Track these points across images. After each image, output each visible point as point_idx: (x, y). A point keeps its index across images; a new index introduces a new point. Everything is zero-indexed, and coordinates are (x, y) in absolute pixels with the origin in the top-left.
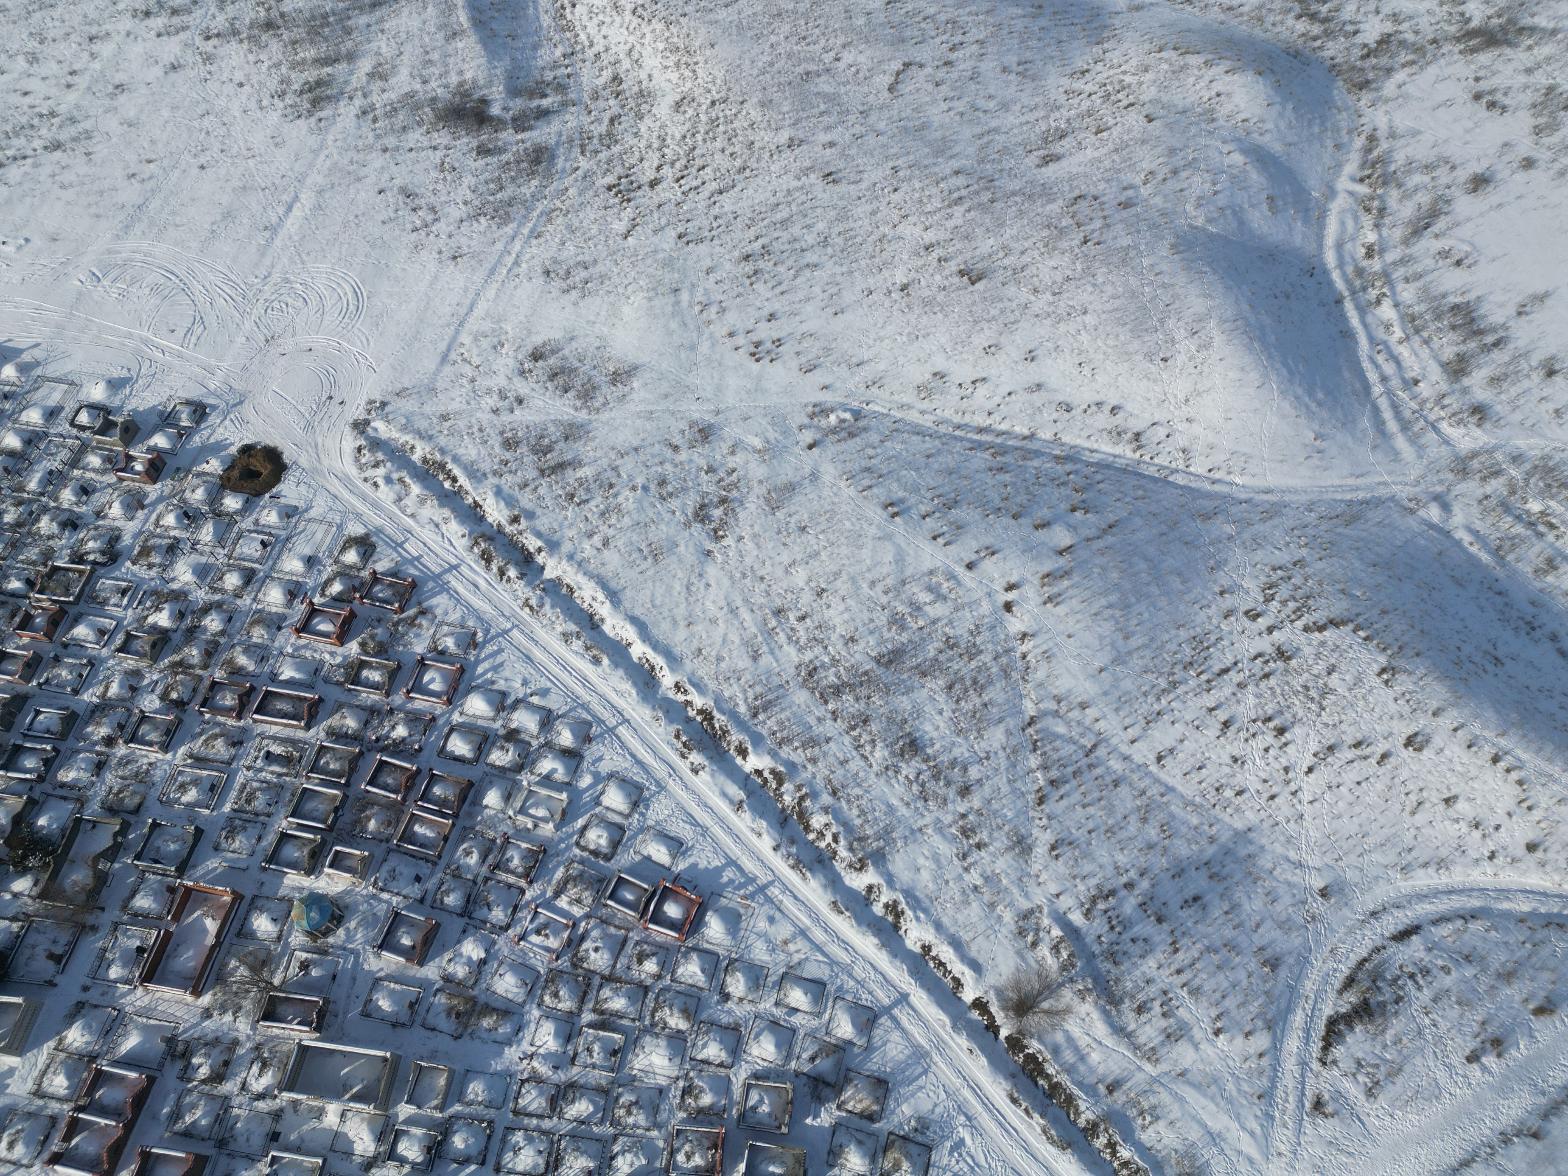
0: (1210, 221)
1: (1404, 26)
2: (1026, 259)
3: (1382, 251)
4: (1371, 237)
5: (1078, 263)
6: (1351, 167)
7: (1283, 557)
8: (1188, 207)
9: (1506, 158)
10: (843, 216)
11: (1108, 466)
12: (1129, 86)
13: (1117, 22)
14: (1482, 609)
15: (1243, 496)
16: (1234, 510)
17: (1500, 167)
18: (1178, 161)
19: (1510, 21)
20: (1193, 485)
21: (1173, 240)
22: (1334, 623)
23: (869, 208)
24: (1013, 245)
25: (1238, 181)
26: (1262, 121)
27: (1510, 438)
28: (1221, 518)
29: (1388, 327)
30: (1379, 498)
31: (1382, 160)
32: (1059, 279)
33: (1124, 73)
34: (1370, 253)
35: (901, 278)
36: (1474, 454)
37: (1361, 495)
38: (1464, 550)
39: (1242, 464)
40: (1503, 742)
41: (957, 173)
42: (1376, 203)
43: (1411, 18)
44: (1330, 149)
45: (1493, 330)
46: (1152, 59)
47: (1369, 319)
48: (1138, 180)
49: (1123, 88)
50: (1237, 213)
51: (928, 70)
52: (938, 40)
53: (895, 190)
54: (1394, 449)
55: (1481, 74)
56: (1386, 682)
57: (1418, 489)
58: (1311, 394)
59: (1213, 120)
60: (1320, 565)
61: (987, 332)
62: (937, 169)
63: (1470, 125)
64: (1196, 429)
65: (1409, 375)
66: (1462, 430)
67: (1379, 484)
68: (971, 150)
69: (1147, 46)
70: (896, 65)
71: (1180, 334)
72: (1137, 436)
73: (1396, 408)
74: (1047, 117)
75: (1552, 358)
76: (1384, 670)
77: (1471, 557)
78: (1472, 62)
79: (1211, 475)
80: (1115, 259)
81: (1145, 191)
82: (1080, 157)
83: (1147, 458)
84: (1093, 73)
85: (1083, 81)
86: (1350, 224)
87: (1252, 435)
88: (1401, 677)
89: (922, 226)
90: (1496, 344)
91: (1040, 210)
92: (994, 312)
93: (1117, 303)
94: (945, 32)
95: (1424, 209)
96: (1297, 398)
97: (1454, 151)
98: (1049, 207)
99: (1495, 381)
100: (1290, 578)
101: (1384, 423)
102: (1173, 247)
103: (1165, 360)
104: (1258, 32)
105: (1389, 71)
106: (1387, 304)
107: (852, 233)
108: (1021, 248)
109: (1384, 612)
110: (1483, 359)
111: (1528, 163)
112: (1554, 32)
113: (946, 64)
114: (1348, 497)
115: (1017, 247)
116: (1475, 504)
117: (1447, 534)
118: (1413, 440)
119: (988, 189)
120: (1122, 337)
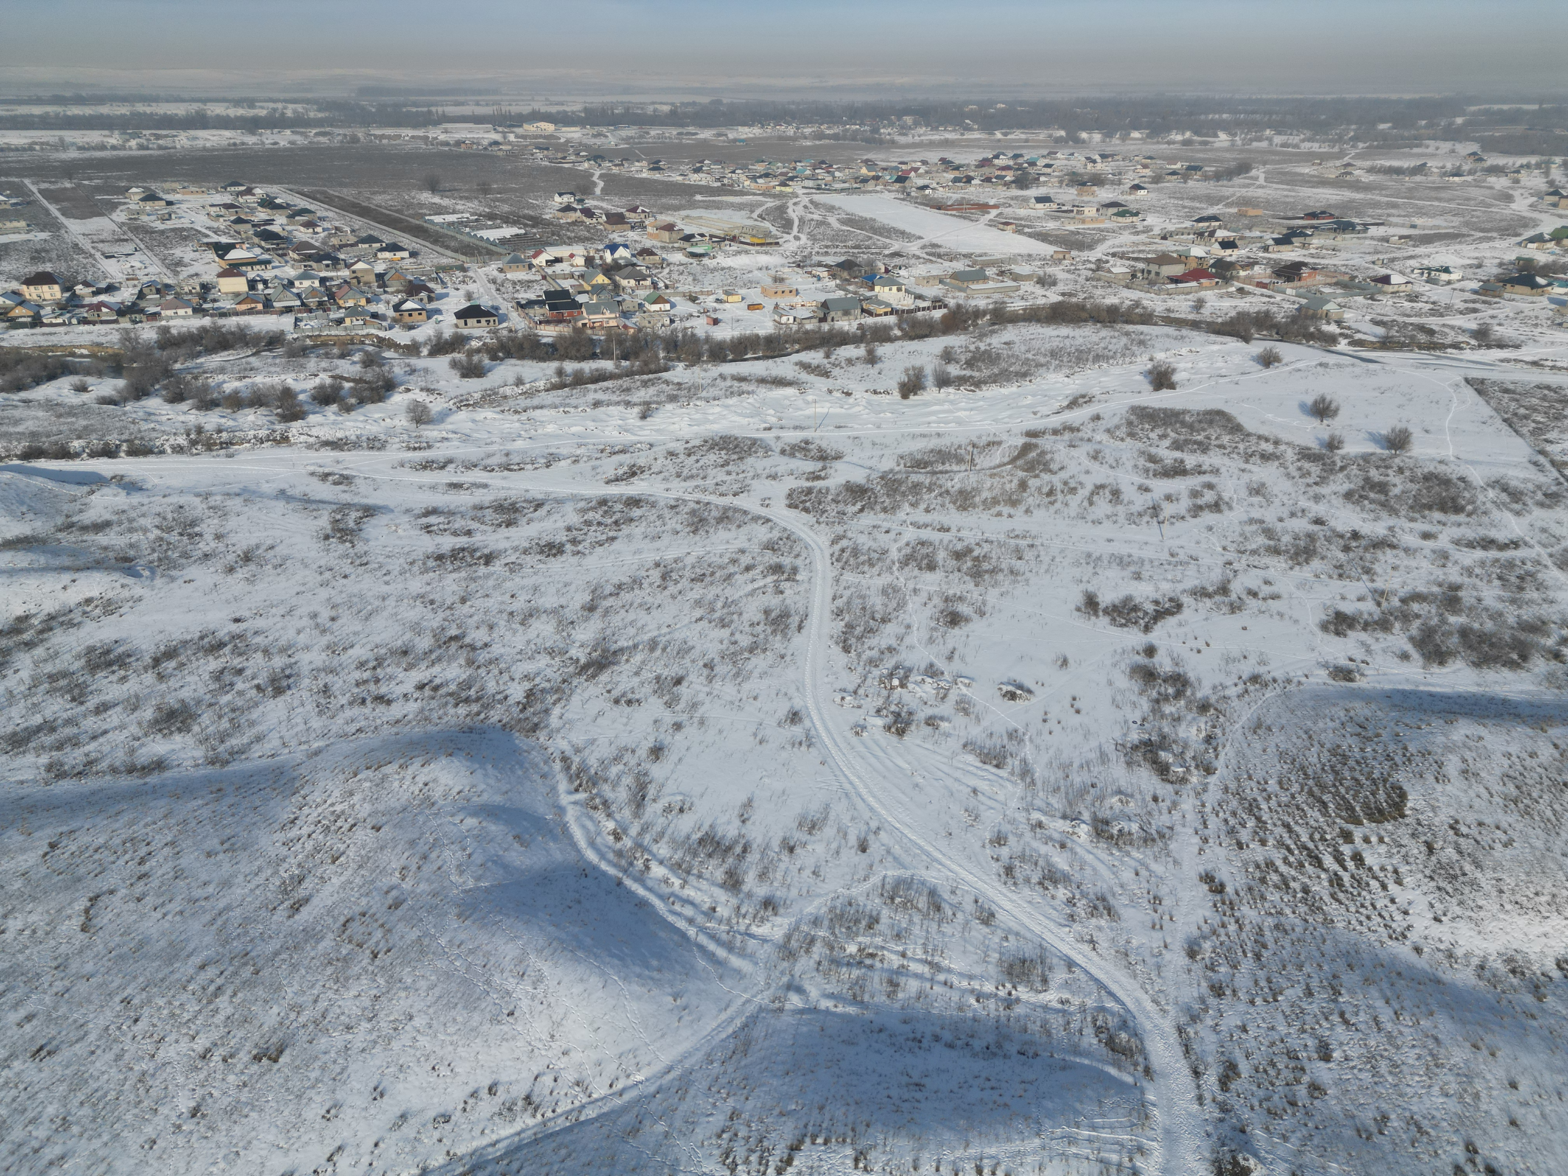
0: (478, 879)
1: (537, 680)
2: (322, 1005)
3: (625, 831)
4: (611, 825)
5: (378, 979)
6: (563, 785)
7: (719, 1120)
8: (452, 878)
9: (662, 730)
10: (78, 1081)
11: (519, 1148)
12: (343, 812)
13: (303, 771)
14: (879, 1052)
15: (652, 1089)
16: (653, 1107)
17: (662, 736)
18: (422, 848)
19: (603, 651)
20: (605, 1109)
21: (456, 911)
22: (795, 1148)
23: (110, 1056)
24: (301, 1000)
25: (481, 838)
26: (473, 786)
27: (801, 911)
28: (647, 1123)
29: (666, 881)
30: (752, 1016)
31: (583, 769)
32: (367, 1003)
33: (332, 805)
34: (617, 837)
35: (185, 1104)
36: (788, 937)
37: (738, 1022)
38: (835, 1014)
39: (634, 1061)
40: (972, 1151)
41: (202, 967)
42: (597, 800)
43: (538, 674)
44: (539, 781)
45: (736, 842)
46: (352, 784)
47: (650, 883)
48: (395, 879)
49: (339, 817)
50: (497, 861)
51: (123, 892)
52: (121, 862)
53: (136, 1021)
54: (735, 970)
55: (609, 687)
56: (865, 1169)
57: (772, 990)
58: (647, 966)
59: (433, 804)
60: (750, 1104)
61: (318, 1099)
62: (177, 976)
63: (625, 720)
64: (576, 1056)
65: (705, 907)
66: (768, 925)
67: (744, 1004)
68: (207, 939)
69: (341, 777)
70: (82, 904)
71: (511, 983)
72: (528, 1099)
73: (713, 937)
74: (276, 872)
75: (784, 839)
76: (856, 1160)
77: (843, 1017)
78: (597, 683)
79: (615, 1089)
80: (413, 955)
81: (407, 885)
82: (328, 888)
83: (549, 1114)
84: (303, 818)
85: (297, 828)
86: (589, 824)
87: (624, 1030)
88: (872, 1155)
89: (186, 1039)
90: (745, 850)
91: (312, 954)
92: (313, 1075)
93: (437, 992)
94: (126, 852)
95: (633, 787)
96: (639, 976)
97: (625, 740)
98: (320, 947)
99: (763, 876)
100: (736, 1135)
101: (714, 954)
102: (459, 916)
103: (511, 1014)
104: (430, 728)
105: (547, 711)
106: (654, 865)
107: (99, 1094)
108: (311, 998)
109: (821, 1108)
110: (744, 865)
111: (678, 726)
112: (635, 646)
113: (140, 878)
114: (730, 1030)
115: (307, 999)
116: (815, 974)
117: (815, 1010)
118: (742, 953)
119: (245, 964)
120: (460, 1019)
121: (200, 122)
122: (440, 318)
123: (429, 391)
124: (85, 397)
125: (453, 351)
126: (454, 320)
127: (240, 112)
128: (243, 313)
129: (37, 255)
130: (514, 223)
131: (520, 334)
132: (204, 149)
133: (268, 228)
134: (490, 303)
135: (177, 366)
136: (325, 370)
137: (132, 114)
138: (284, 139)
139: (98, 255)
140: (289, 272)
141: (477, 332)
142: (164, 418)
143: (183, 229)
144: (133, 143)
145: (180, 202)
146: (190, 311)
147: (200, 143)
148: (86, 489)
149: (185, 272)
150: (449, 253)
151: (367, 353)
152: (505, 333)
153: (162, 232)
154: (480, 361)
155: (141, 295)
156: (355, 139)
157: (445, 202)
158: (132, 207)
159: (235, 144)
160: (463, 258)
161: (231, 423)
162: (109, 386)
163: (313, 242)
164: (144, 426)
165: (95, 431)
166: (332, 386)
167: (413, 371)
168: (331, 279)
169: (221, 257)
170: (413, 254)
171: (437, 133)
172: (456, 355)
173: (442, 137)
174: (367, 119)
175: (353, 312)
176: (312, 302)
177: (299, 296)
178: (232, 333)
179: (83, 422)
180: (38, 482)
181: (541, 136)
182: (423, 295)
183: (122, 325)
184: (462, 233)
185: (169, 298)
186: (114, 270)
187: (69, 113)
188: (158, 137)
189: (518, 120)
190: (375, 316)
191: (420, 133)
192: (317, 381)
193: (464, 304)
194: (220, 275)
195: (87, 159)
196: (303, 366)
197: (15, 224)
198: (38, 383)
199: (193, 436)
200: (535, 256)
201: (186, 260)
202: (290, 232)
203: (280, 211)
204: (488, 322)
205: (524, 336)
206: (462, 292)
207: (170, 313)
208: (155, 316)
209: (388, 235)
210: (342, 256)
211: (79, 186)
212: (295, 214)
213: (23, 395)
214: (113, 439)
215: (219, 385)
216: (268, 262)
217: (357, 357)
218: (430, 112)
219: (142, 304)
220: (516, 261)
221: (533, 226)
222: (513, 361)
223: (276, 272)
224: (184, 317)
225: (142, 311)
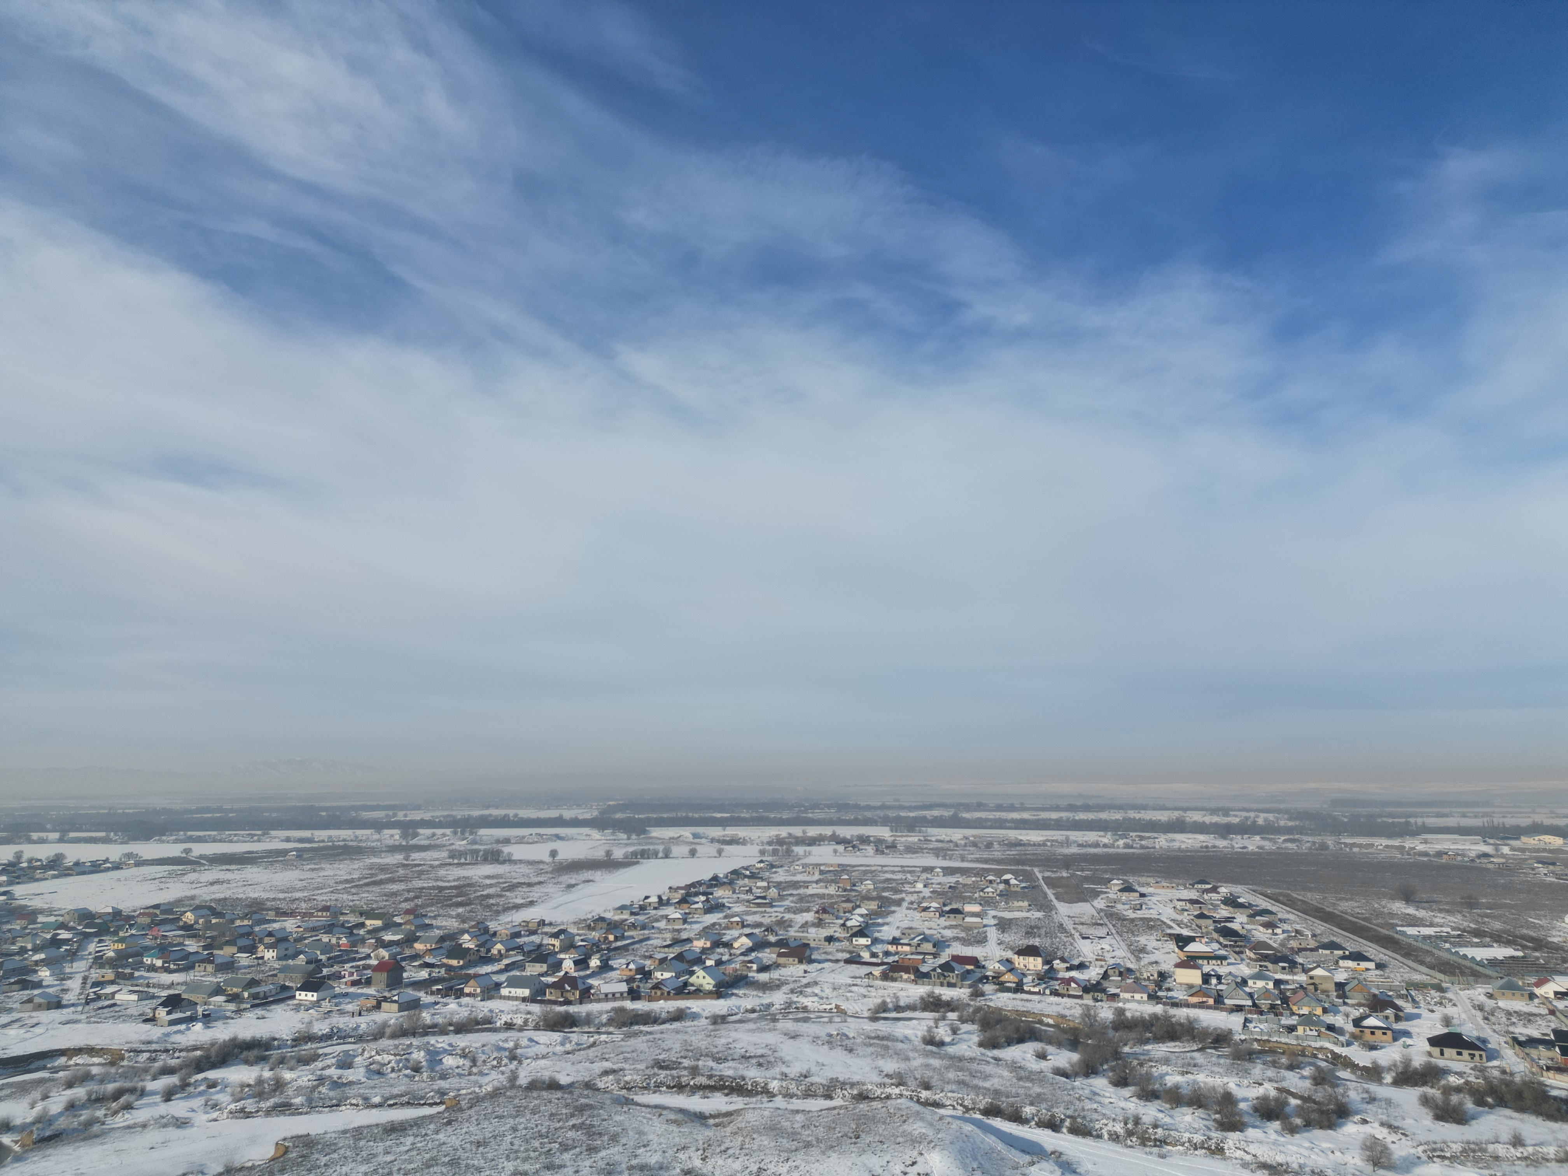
121: (1179, 826)
122: (1409, 1041)
123: (1391, 1128)
124: (1043, 1065)
125: (1424, 1084)
126: (1427, 1047)
127: (1215, 819)
128: (1194, 1006)
129: (1031, 930)
130: (1509, 943)
131: (1517, 1079)
132: (1180, 850)
133: (1229, 925)
134: (1475, 1034)
135: (1126, 1049)
136: (1270, 1080)
137: (1124, 819)
138: (1253, 844)
139: (1077, 935)
140: (1244, 970)
141: (1456, 1066)
142: (1107, 1101)
143: (1150, 919)
144: (1121, 843)
145: (1152, 895)
146: (1145, 997)
147: (1176, 845)
148: (1028, 1158)
149: (1147, 959)
150: (1423, 969)
151: (1319, 1069)
152: (1496, 1073)
153: (1132, 920)
154: (1461, 1104)
155: (1105, 976)
156: (1324, 847)
157: (1421, 914)
158: (1111, 896)
159: (1207, 847)
160: (1441, 976)
161: (1167, 1120)
162: (1064, 1058)
163: (1271, 942)
164: (1089, 1105)
165: (1046, 1100)
166: (1276, 1100)
167: (1372, 1100)
168: (1286, 982)
169: (1181, 948)
170: (1380, 966)
171: (1416, 844)
172: (1428, 1090)
173: (1421, 847)
174: (1337, 828)
175: (1308, 1020)
176: (1264, 1004)
177: (1251, 995)
178: (1181, 1025)
179: (1037, 1089)
180: (991, 1140)
181: (1545, 850)
182: (1390, 1012)
183: (1085, 1002)
184: (1440, 949)
185: (1129, 981)
186: (1087, 950)
187: (1077, 818)
188: (1142, 838)
189: (1516, 832)
190: (1331, 1028)
191: (1396, 842)
192: (1260, 1091)
193: (1440, 1030)
194: (1178, 966)
195: (1083, 855)
196: (1247, 1072)
197: (1021, 904)
198: (1009, 1043)
199: (1130, 1126)
200: (1539, 984)
201: (1149, 948)
202: (1249, 931)
203: (1241, 910)
204: (1472, 1056)
205: (1524, 1083)
206: (1437, 1015)
207: (1127, 996)
208: (1114, 997)
209: (1353, 944)
210: (1300, 960)
211: (1073, 875)
212: (1255, 913)
213: (996, 1053)
214: (1059, 1112)
215: (1162, 1076)
216: (1224, 958)
217: (1307, 1071)
218: (1407, 824)
219: (1105, 984)
220: (1511, 988)
221: (1535, 949)
222: (1508, 1112)
223: (1231, 969)
224: (1139, 1002)
225: (1104, 991)
